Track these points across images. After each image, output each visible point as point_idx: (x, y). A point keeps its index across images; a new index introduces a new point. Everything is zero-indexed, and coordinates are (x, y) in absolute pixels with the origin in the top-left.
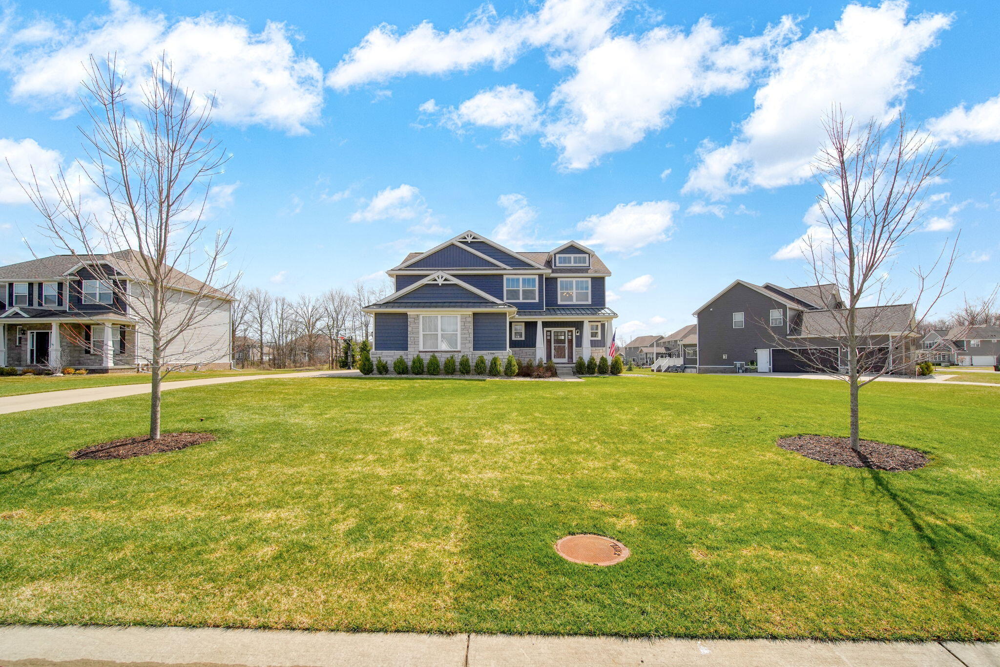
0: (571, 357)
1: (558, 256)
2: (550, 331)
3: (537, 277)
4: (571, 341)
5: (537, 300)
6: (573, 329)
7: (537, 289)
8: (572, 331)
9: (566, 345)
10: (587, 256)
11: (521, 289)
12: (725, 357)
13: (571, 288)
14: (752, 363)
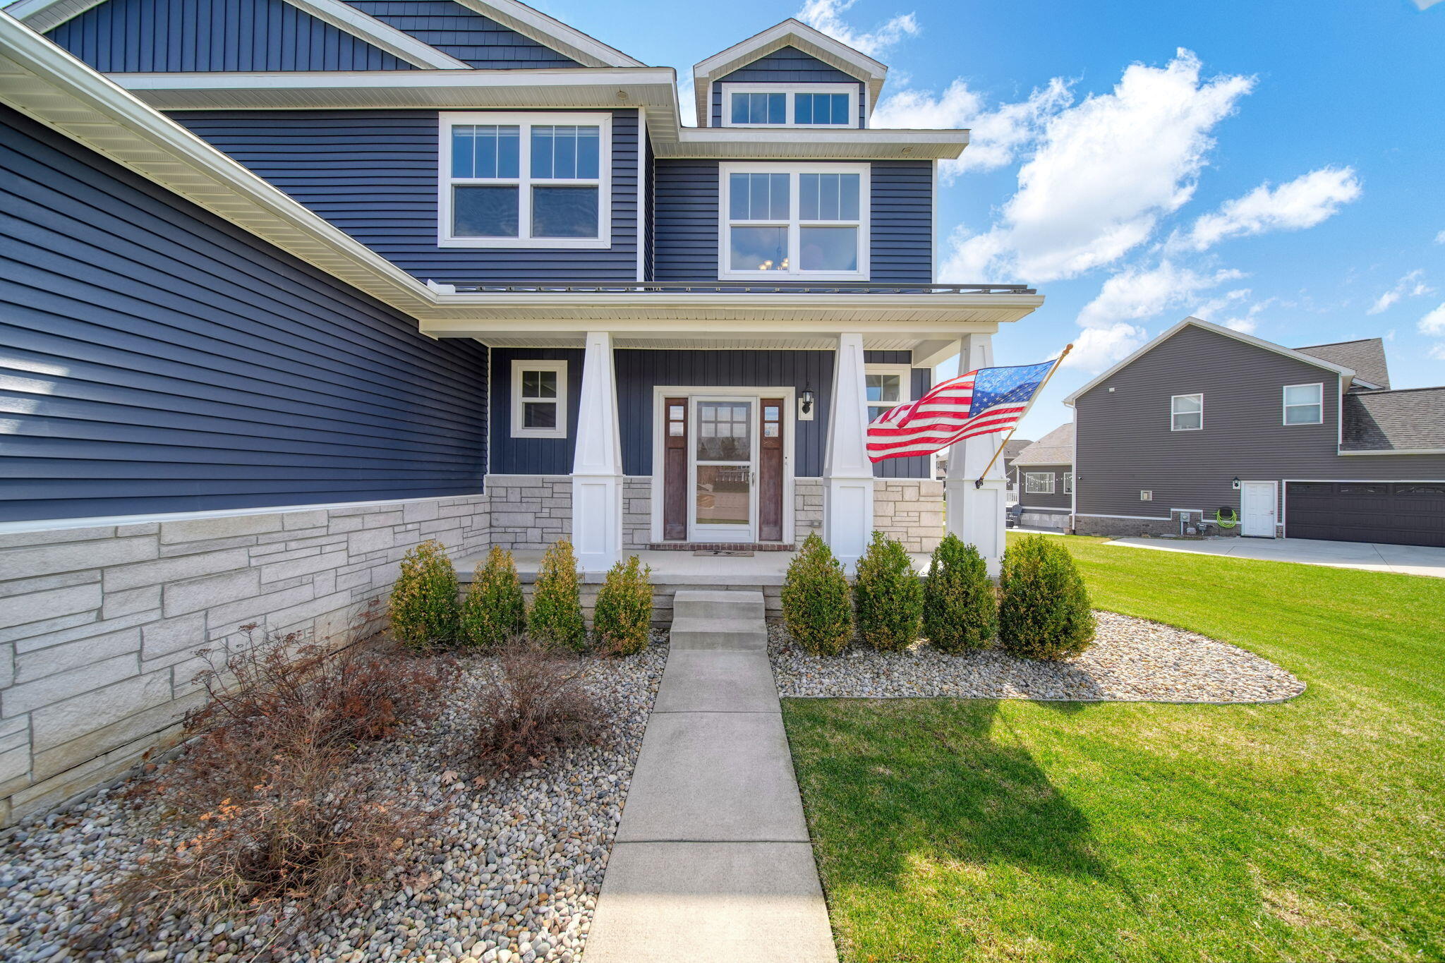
0: (772, 517)
1: (729, 90)
2: (683, 402)
3: (604, 123)
4: (772, 449)
5: (603, 239)
6: (787, 393)
7: (604, 182)
8: (779, 403)
9: (754, 464)
10: (851, 90)
11: (525, 182)
12: (1146, 496)
13: (782, 209)
14: (1226, 513)
